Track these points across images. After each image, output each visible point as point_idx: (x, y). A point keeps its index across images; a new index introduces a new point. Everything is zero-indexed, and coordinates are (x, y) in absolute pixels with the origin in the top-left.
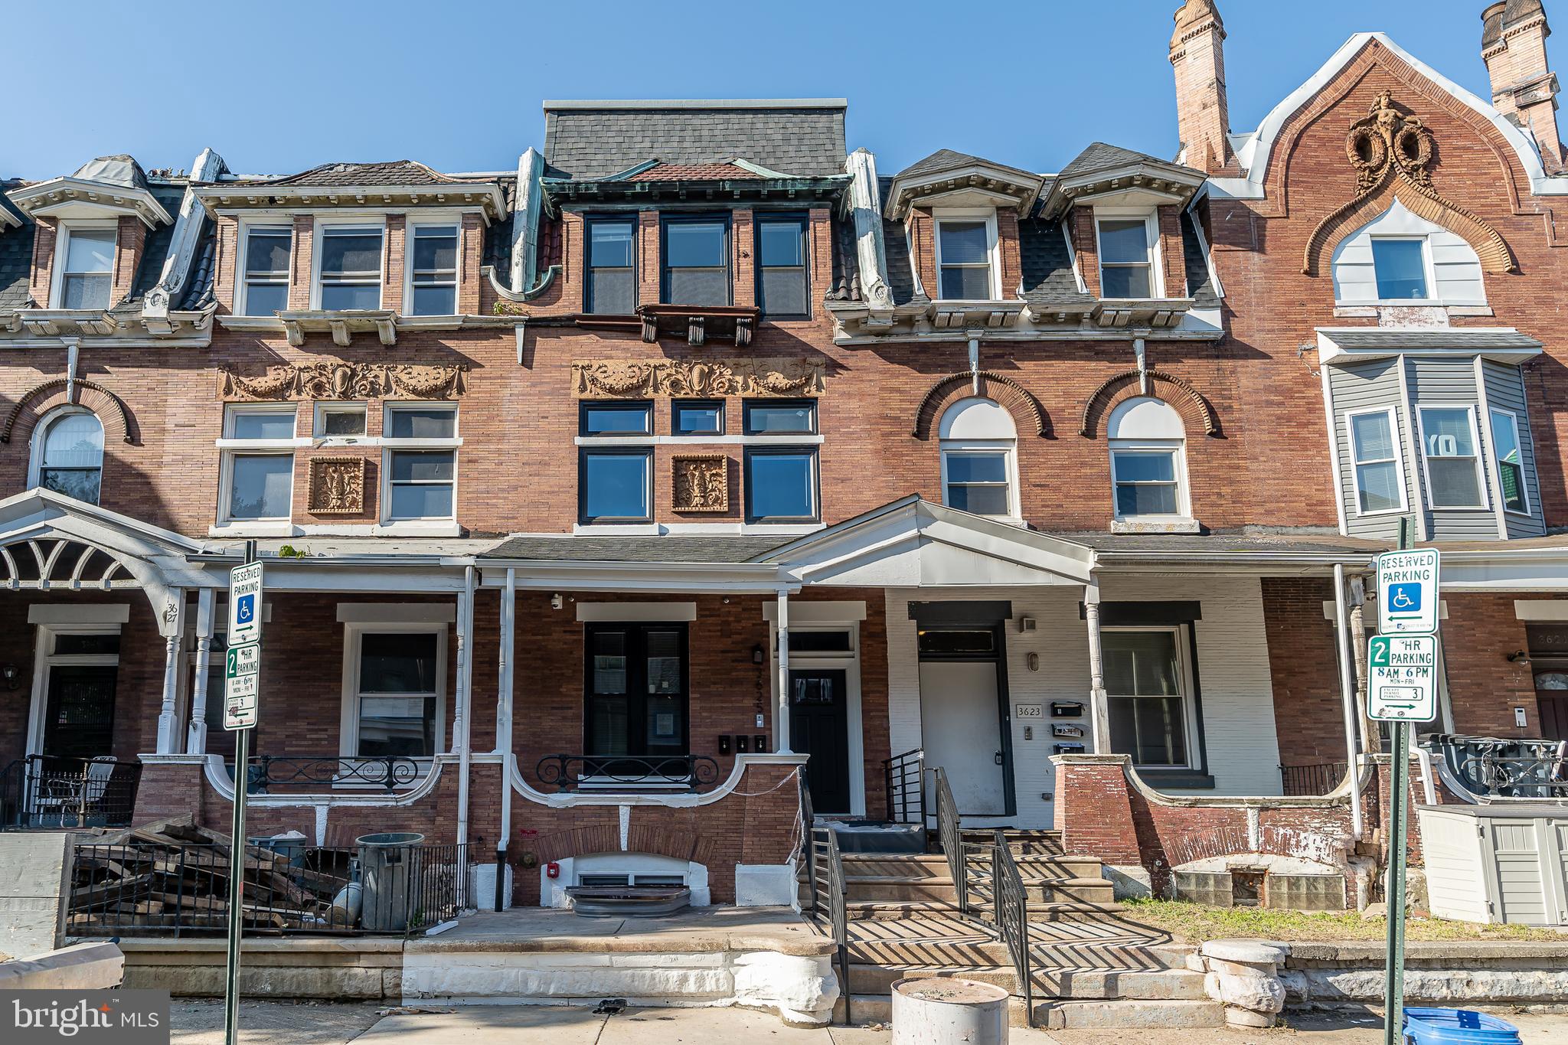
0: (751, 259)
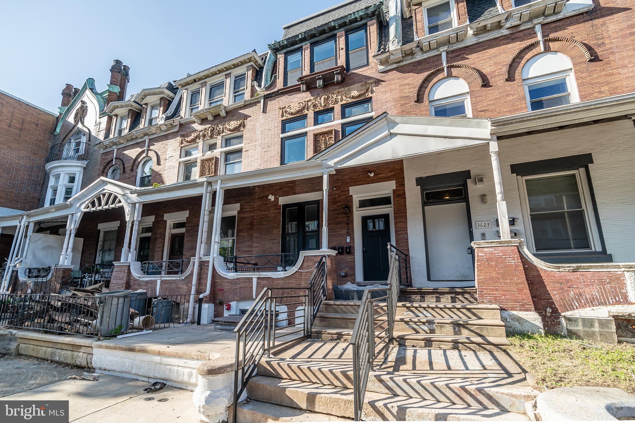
0: (344, 50)
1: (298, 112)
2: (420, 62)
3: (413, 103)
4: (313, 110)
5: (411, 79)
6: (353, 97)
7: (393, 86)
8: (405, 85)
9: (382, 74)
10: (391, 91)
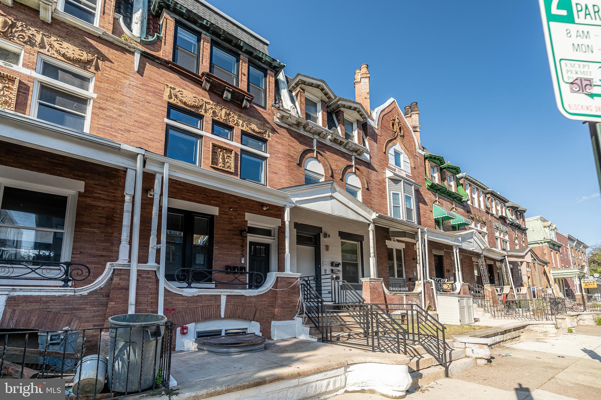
0: (246, 77)
1: (193, 107)
2: (301, 136)
3: (295, 164)
4: (212, 116)
5: (295, 144)
6: (253, 130)
7: (284, 141)
8: (292, 146)
9: (276, 126)
10: (283, 145)
